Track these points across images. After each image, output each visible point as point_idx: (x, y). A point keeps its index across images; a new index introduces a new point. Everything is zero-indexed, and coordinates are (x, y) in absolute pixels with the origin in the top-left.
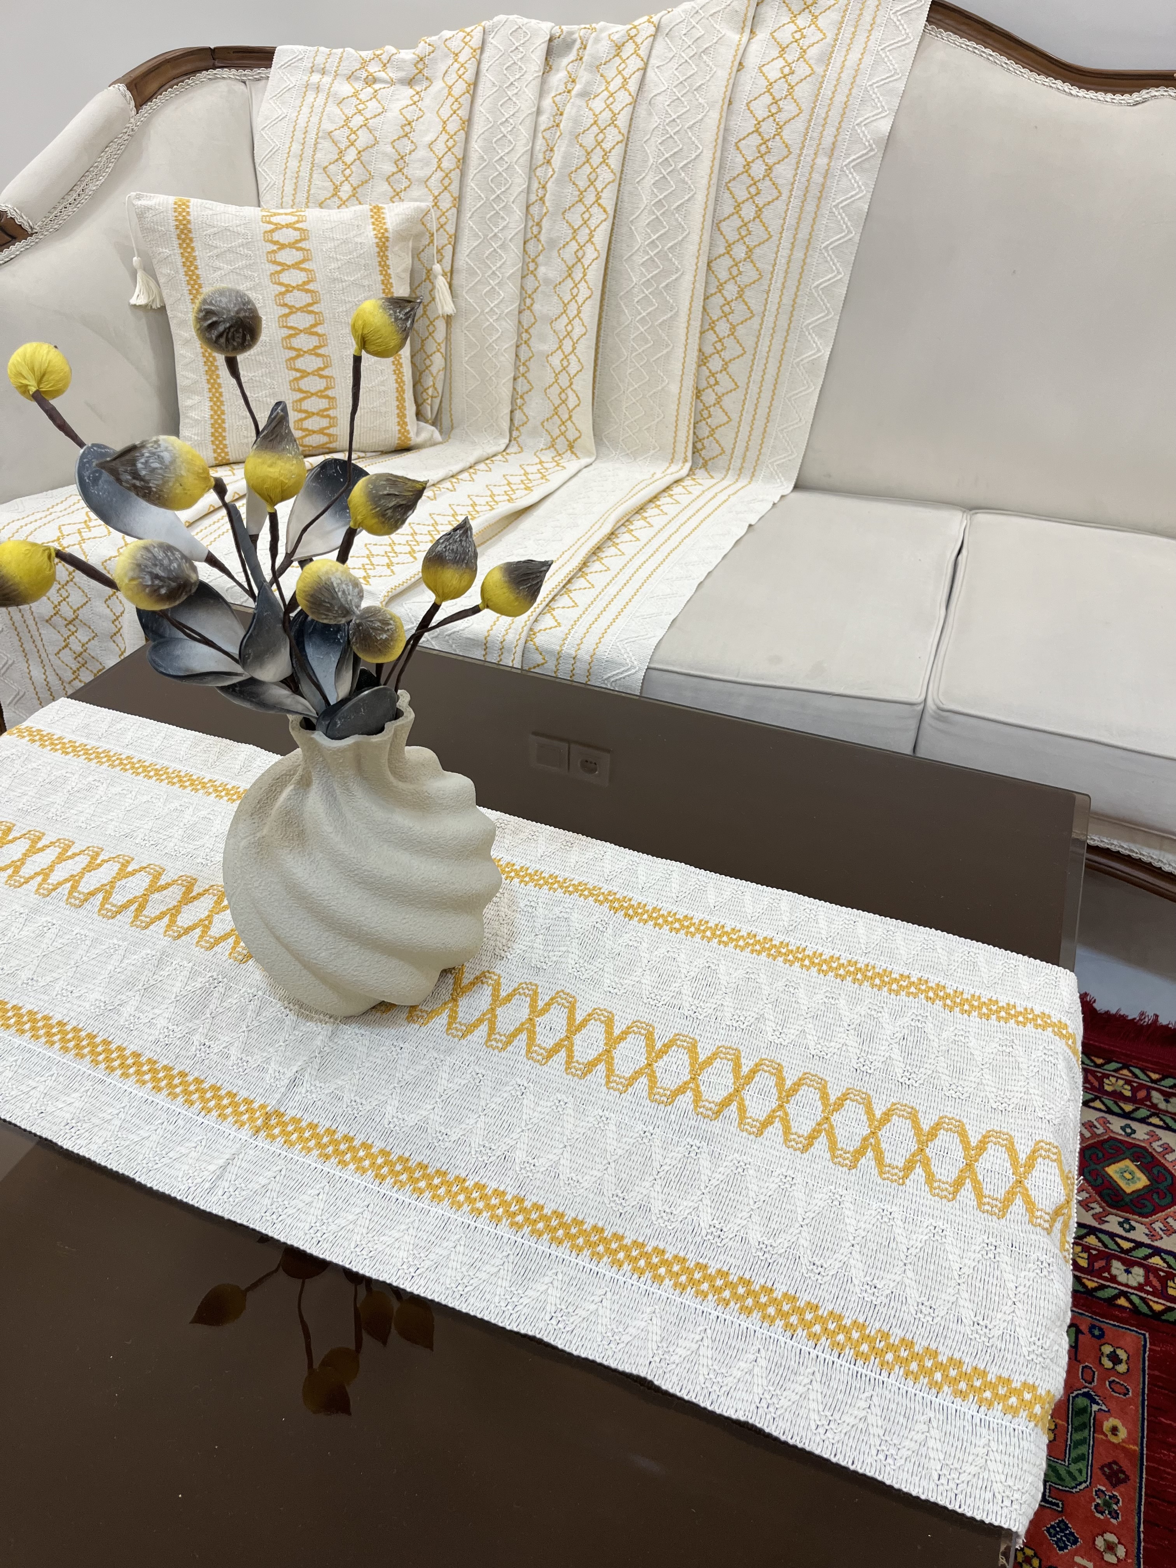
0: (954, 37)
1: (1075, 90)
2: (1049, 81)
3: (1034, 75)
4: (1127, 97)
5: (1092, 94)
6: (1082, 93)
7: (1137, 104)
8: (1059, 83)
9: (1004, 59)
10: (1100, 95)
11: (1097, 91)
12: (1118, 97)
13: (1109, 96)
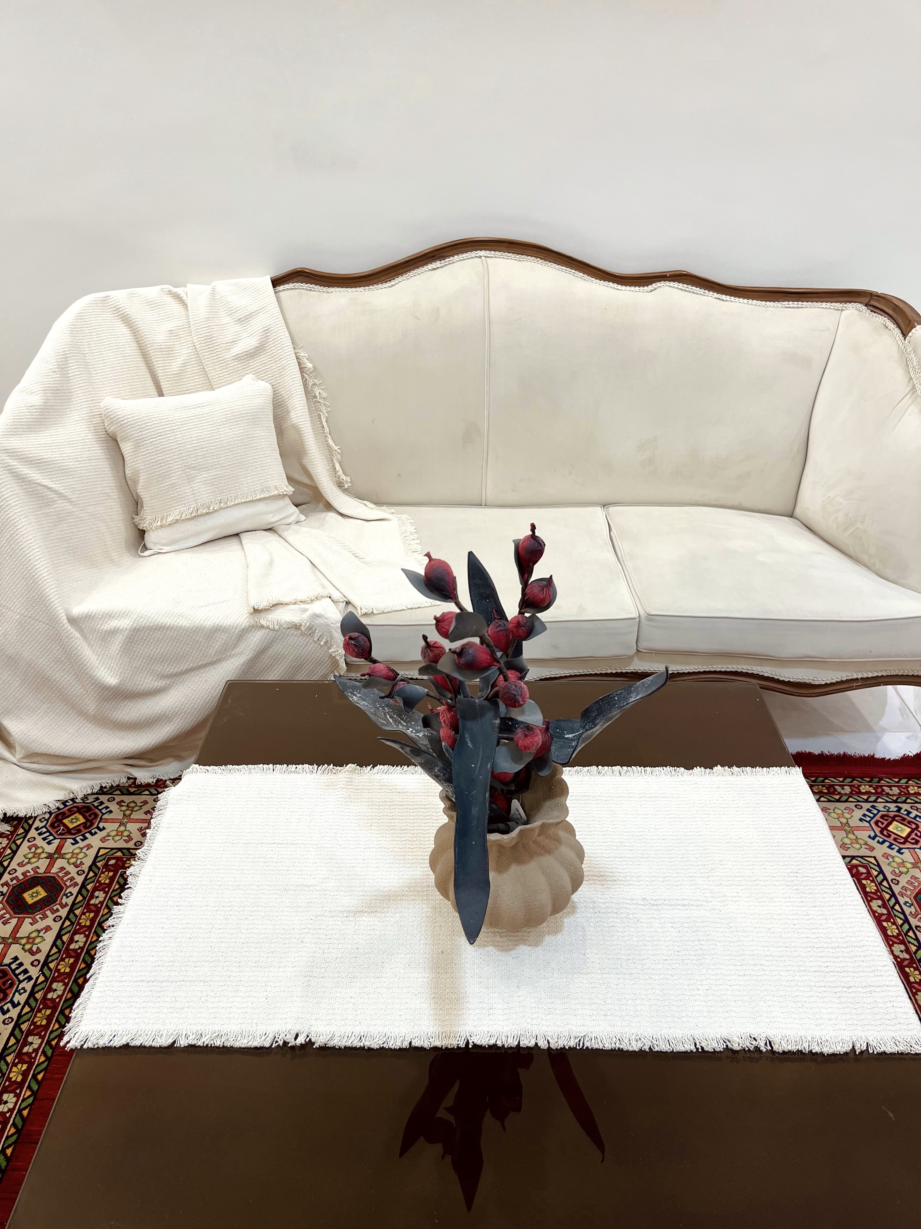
0: (554, 265)
1: (619, 287)
2: (606, 283)
3: (598, 281)
4: (646, 288)
5: (628, 288)
6: (624, 288)
7: (652, 291)
8: (611, 283)
9: (582, 274)
10: (633, 288)
11: (630, 286)
12: (642, 288)
13: (637, 288)
